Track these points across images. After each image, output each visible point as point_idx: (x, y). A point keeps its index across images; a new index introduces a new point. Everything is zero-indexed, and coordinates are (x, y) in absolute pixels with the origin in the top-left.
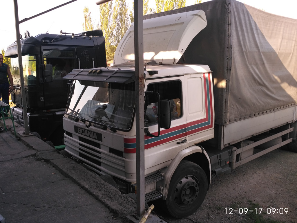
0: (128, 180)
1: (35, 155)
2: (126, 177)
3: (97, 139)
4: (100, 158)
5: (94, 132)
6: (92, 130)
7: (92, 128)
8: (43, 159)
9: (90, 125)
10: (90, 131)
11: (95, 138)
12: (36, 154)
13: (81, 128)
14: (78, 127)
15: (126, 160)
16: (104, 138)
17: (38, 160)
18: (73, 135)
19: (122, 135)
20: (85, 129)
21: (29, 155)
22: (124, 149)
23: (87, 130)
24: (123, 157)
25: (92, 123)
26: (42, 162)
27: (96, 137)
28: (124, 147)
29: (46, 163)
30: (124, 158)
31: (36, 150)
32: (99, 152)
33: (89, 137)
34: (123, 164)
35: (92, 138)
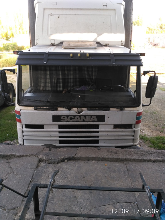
2: (133, 142)
4: (98, 137)
6: (88, 115)
7: (86, 112)
9: (81, 111)
12: (39, 159)
16: (109, 117)
18: (45, 126)
20: (75, 116)
24: (132, 128)
25: (83, 109)
26: (66, 162)
27: (96, 119)
28: (136, 119)
29: (71, 161)
32: (98, 132)
34: (133, 133)
35: (88, 122)
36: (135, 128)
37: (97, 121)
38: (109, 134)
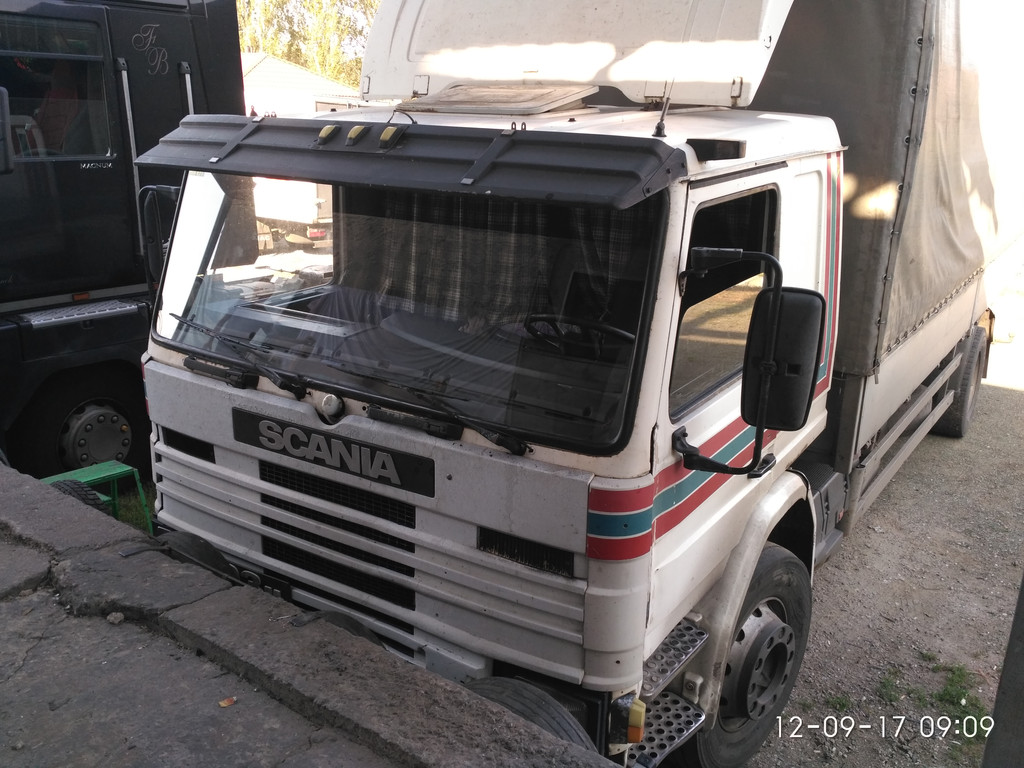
0: (597, 682)
1: (47, 580)
2: (583, 667)
3: (396, 479)
4: (410, 571)
5: (374, 449)
6: (361, 438)
7: (359, 423)
8: (114, 607)
9: (342, 412)
10: (348, 443)
11: (380, 476)
12: (49, 571)
13: (283, 425)
14: (260, 418)
15: (594, 591)
16: (450, 478)
17: (83, 612)
18: (217, 453)
19: (573, 470)
20: (308, 432)
21: (16, 582)
22: (589, 540)
23: (328, 436)
24: (571, 576)
25: (351, 403)
26: (112, 624)
27: (391, 472)
28: (590, 529)
29: (136, 629)
30: (581, 585)
31: (37, 545)
32: (409, 546)
33: (343, 467)
34: (576, 611)
35: (361, 475)
36: (585, 579)
37: (399, 483)
38: (456, 572)
